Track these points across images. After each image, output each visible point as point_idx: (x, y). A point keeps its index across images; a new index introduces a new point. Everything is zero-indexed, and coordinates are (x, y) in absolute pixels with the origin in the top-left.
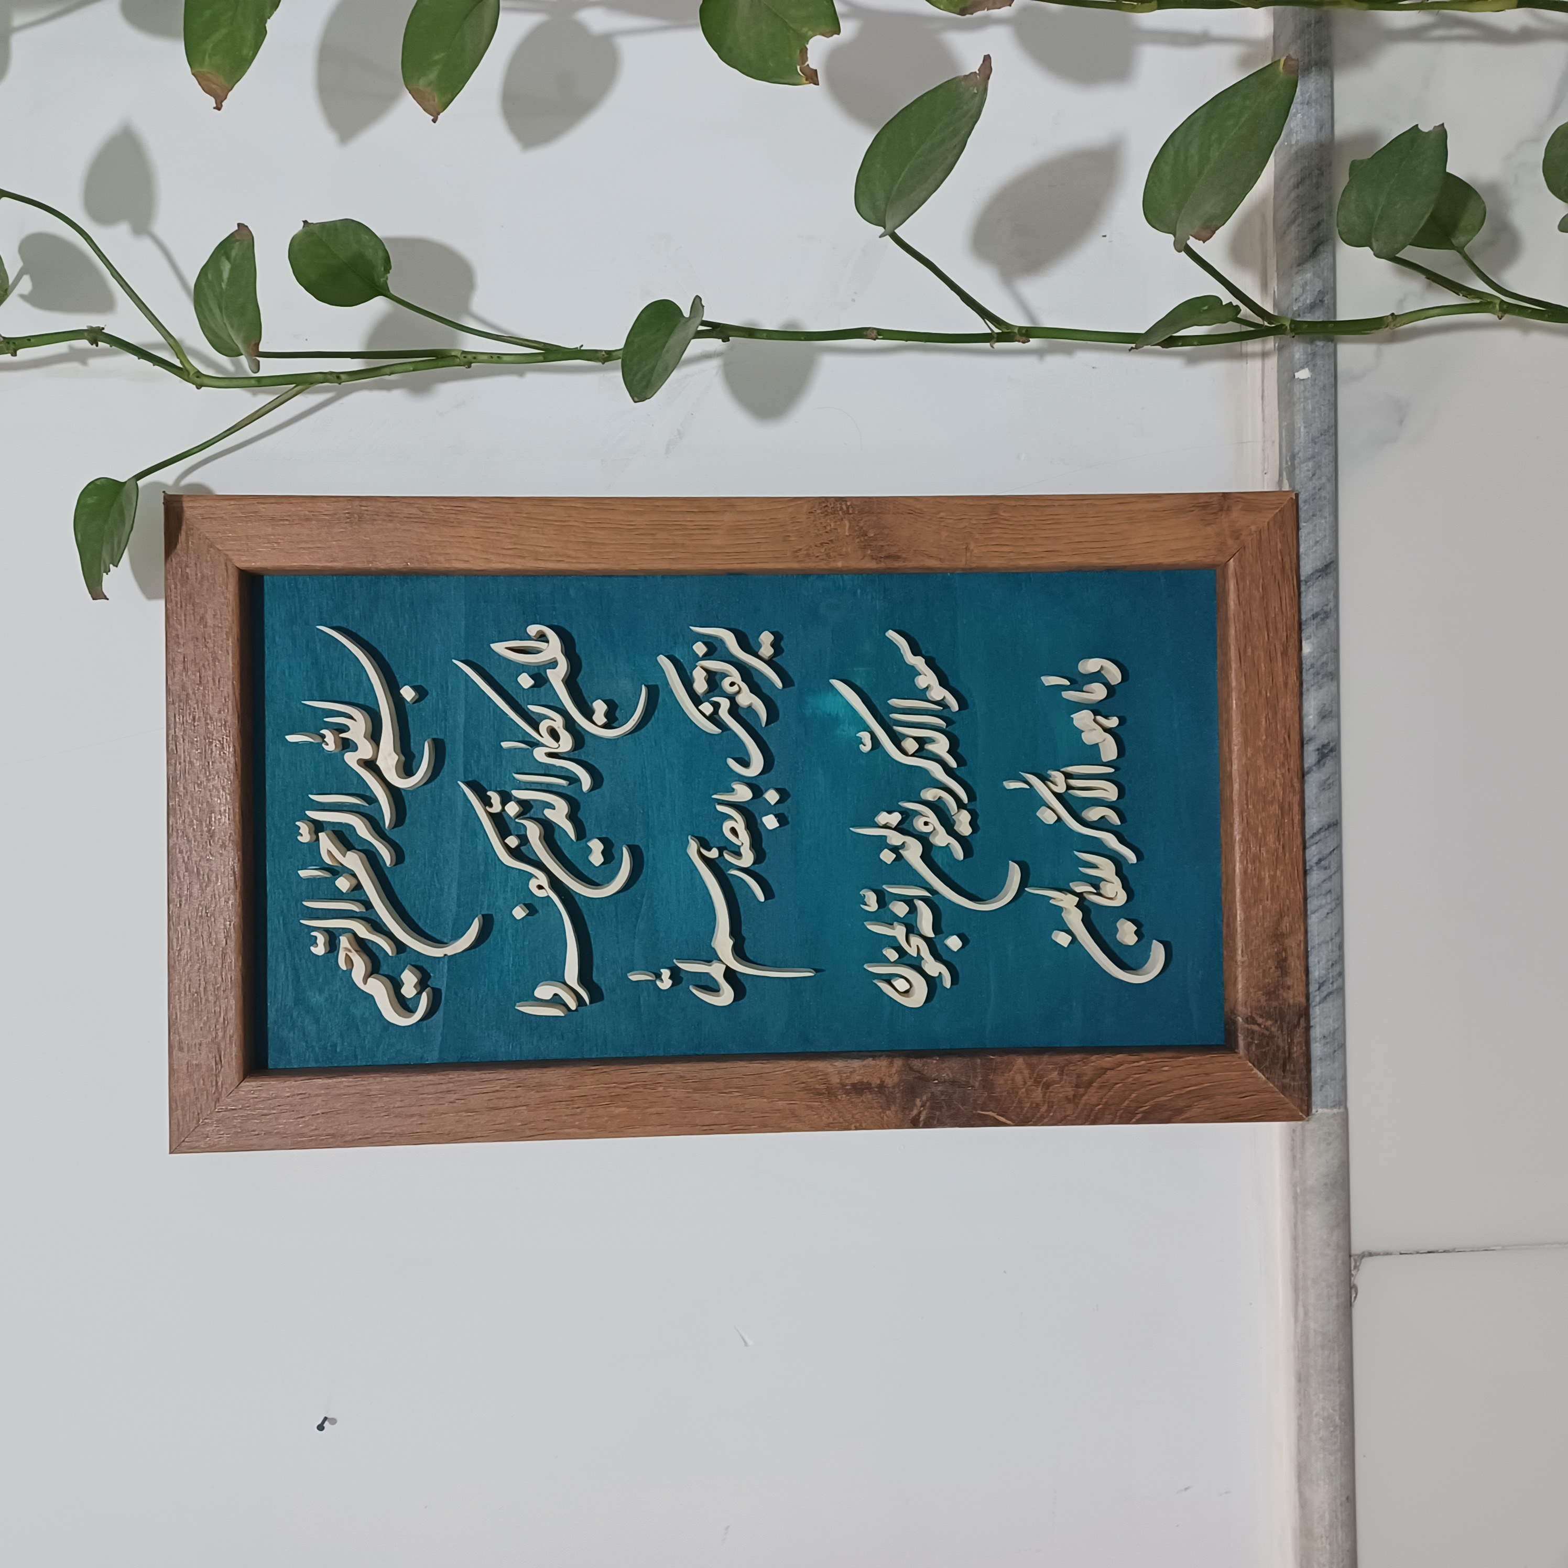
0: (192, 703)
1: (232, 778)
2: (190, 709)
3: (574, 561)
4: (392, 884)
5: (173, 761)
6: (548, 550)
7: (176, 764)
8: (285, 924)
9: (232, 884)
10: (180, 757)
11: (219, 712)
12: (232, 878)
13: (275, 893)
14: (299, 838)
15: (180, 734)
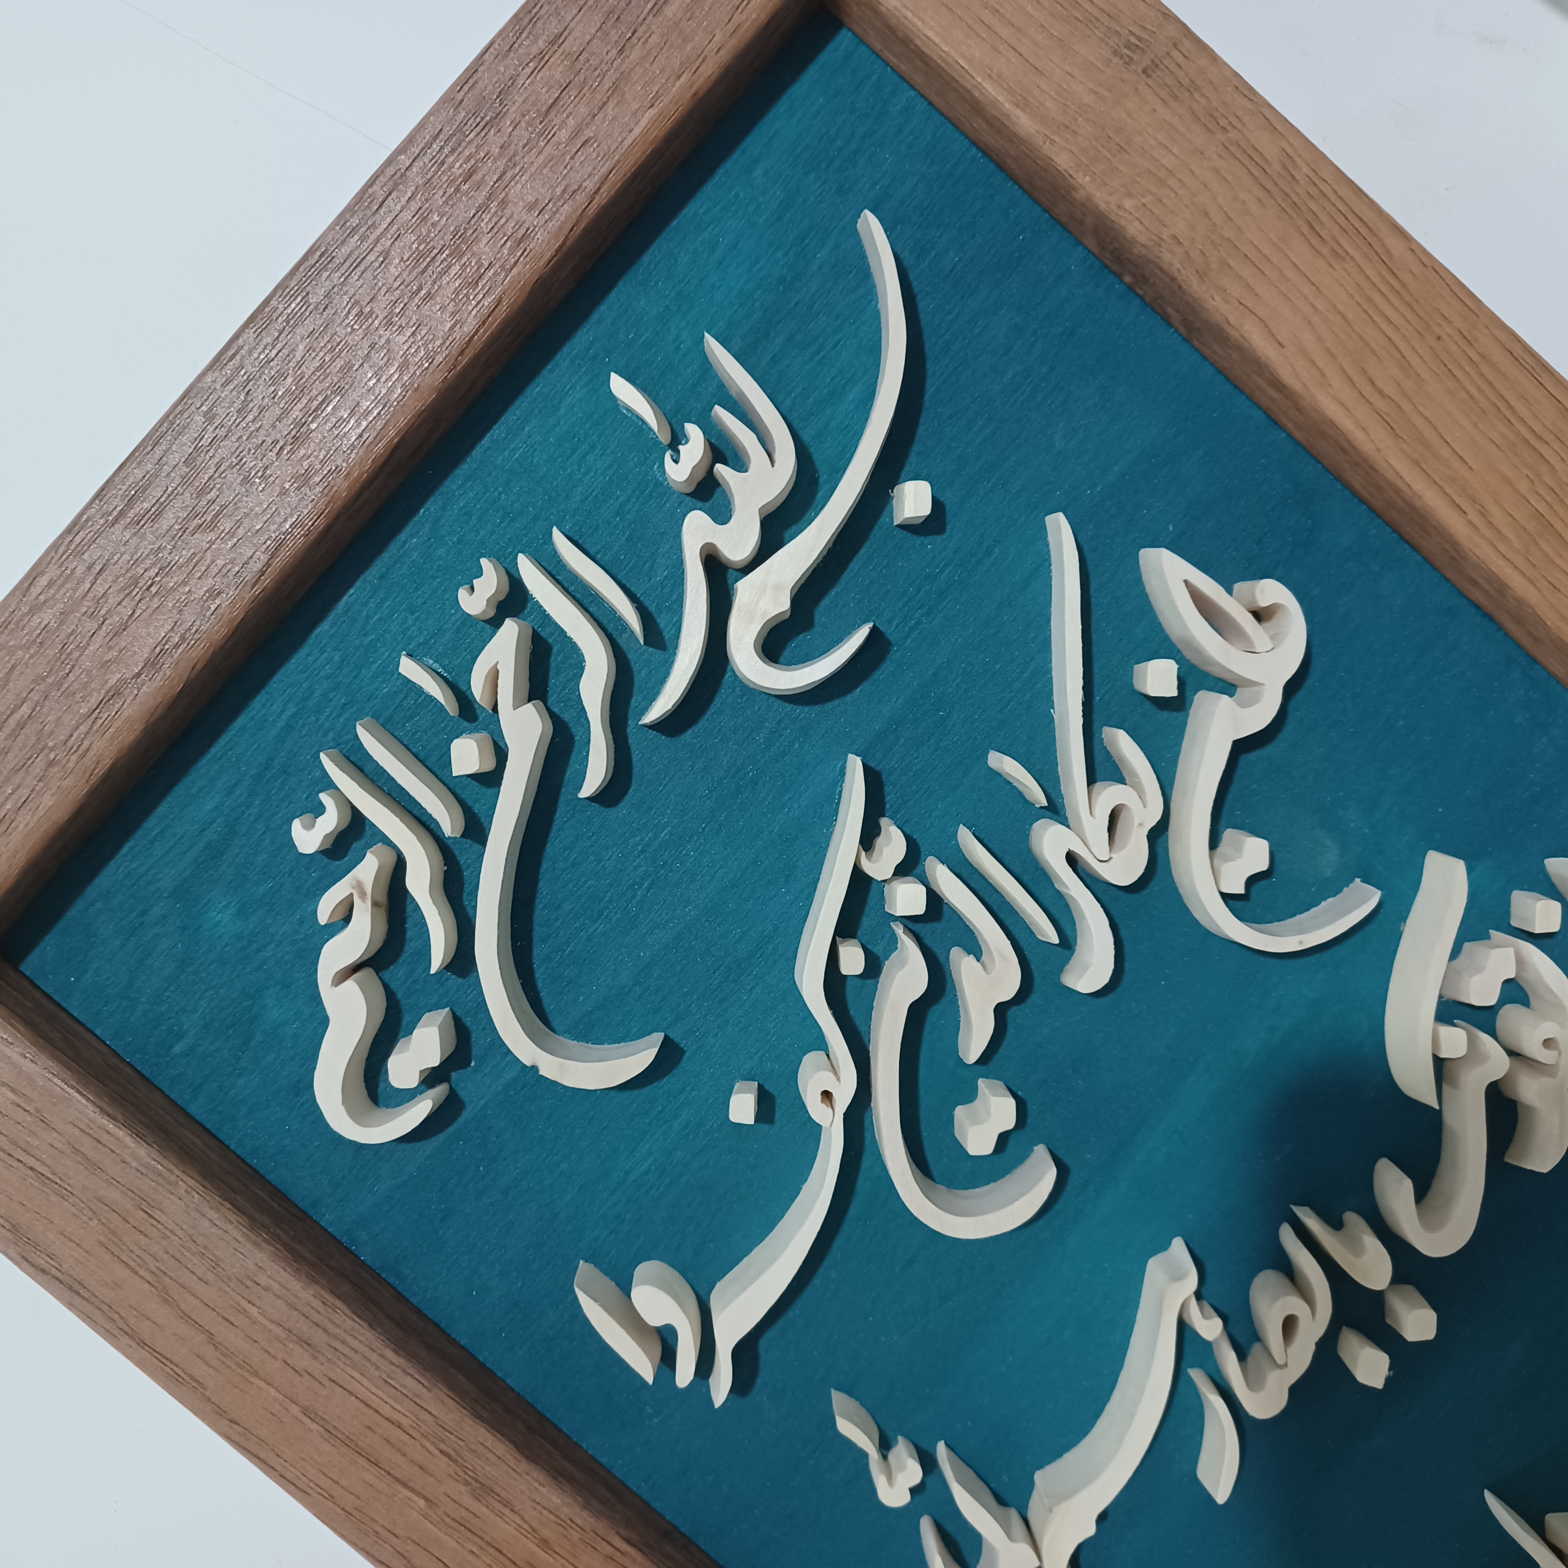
0: (495, 140)
1: (439, 358)
2: (478, 147)
3: (1487, 532)
4: (555, 828)
5: (354, 221)
6: (1457, 464)
7: (354, 230)
8: (289, 727)
9: (256, 566)
10: (374, 226)
11: (531, 207)
12: (264, 558)
13: (322, 651)
14: (462, 594)
15: (415, 178)
